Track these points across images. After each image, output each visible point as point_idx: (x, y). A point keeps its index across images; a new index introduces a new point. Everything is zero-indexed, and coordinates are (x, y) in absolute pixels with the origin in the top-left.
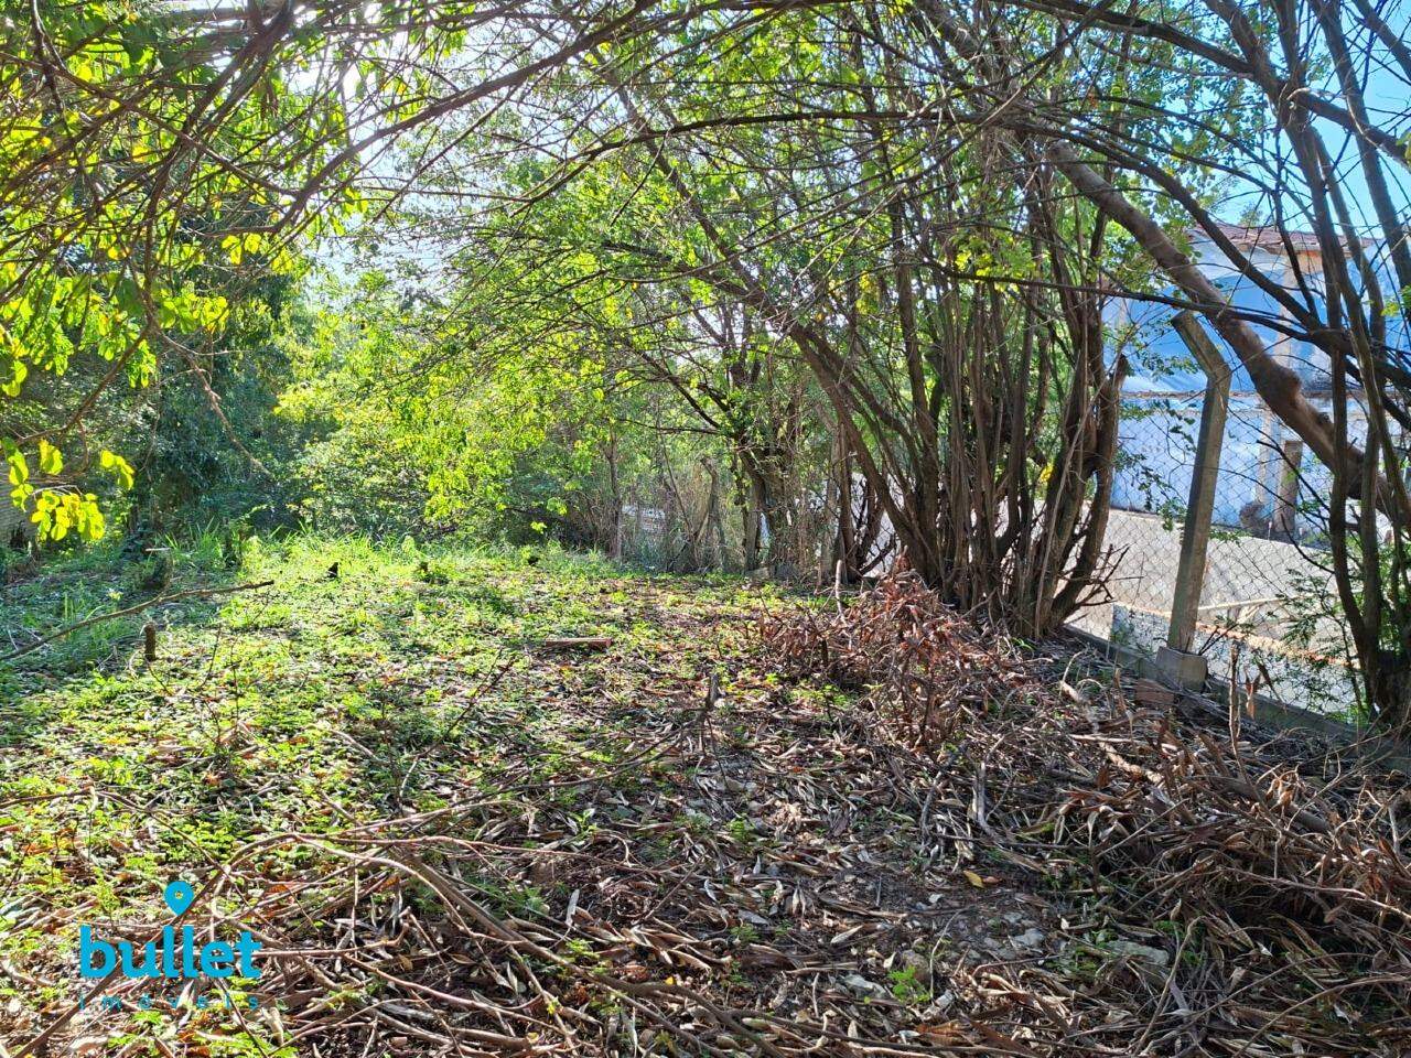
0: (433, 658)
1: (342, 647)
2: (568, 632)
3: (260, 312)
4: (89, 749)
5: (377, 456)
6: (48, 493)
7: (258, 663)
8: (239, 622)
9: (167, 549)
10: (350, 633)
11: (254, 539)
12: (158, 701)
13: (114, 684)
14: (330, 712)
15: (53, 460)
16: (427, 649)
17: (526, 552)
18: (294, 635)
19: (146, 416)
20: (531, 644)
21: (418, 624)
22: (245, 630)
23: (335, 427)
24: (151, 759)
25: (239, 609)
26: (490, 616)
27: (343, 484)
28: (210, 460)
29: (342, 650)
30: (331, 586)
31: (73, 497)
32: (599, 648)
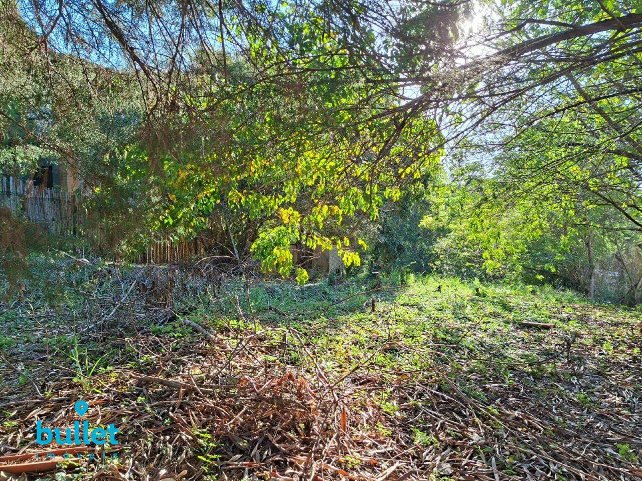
0: (470, 323)
1: (436, 314)
2: (533, 320)
3: (420, 187)
4: (354, 332)
5: (466, 243)
6: (346, 252)
7: (406, 315)
8: (402, 302)
9: (382, 277)
10: (440, 310)
11: (412, 275)
12: (374, 322)
13: (362, 316)
14: (427, 333)
15: (347, 241)
16: (469, 320)
17: (530, 288)
18: (420, 309)
19: (378, 229)
20: (514, 323)
21: (468, 310)
22: (403, 305)
23: (450, 231)
24: (370, 338)
25: (403, 298)
26: (499, 310)
27: (452, 256)
28: (400, 245)
29: (435, 315)
30: (437, 294)
31: (352, 254)
32: (547, 328)
